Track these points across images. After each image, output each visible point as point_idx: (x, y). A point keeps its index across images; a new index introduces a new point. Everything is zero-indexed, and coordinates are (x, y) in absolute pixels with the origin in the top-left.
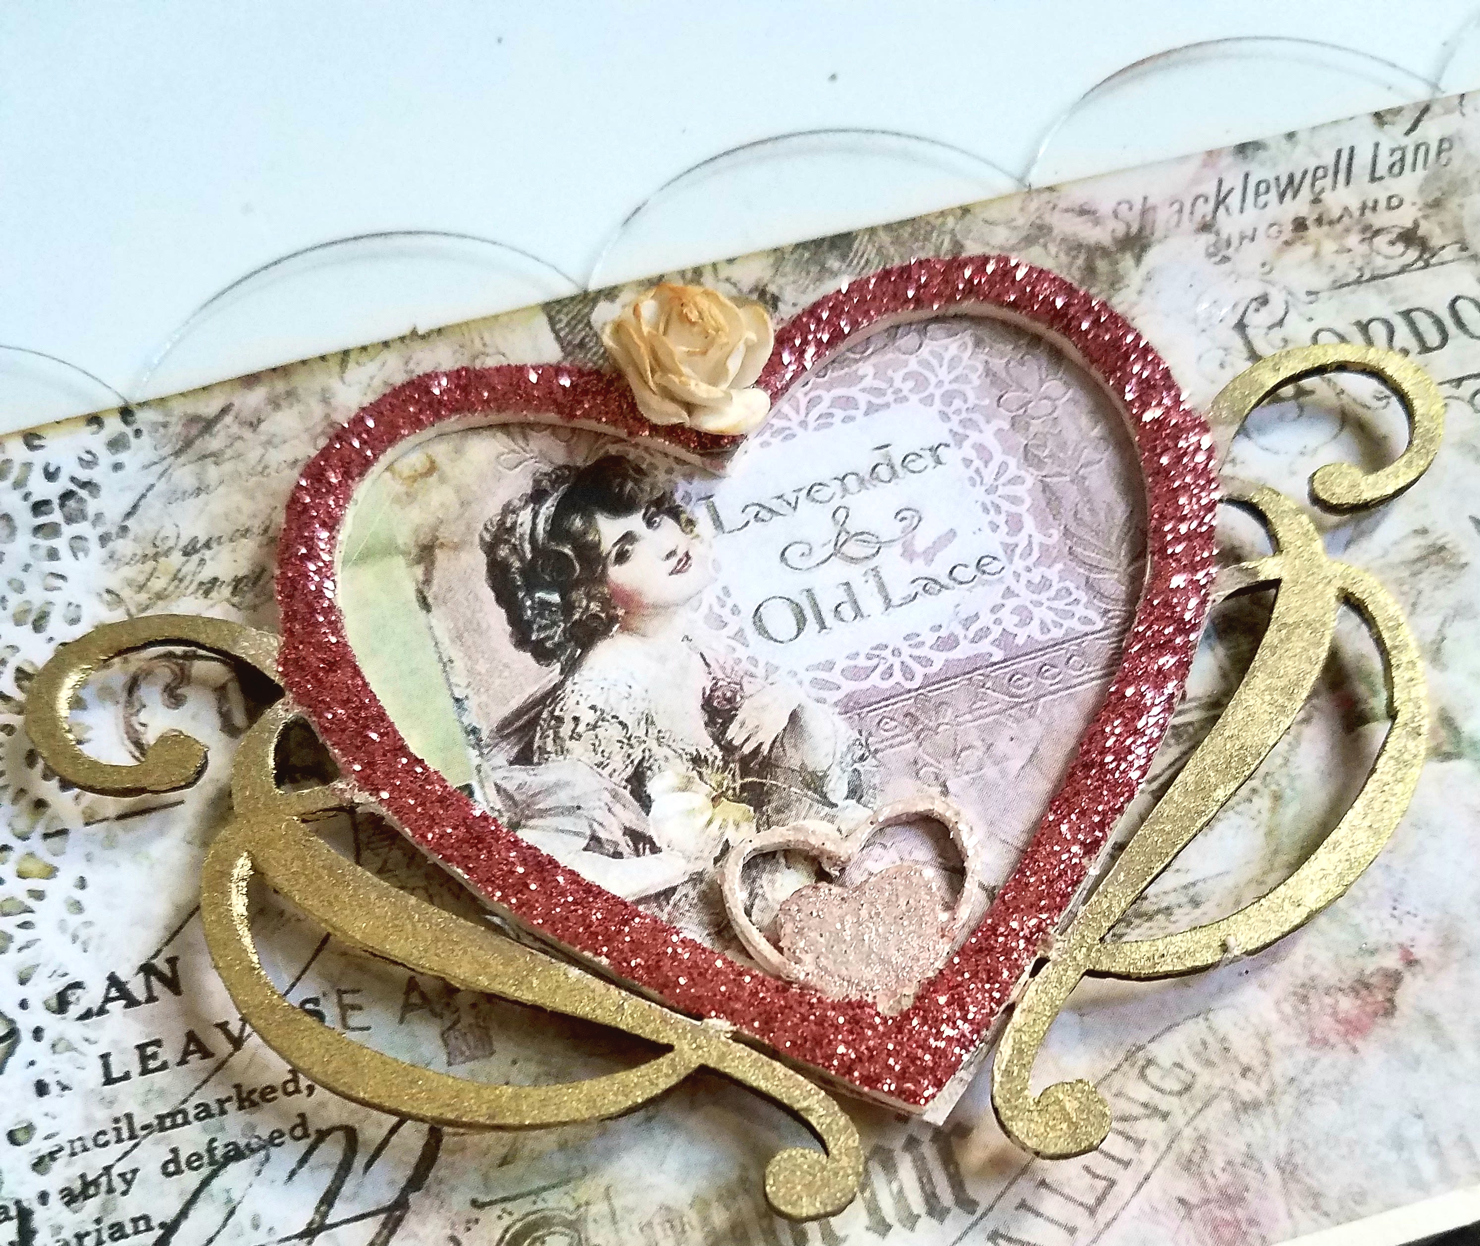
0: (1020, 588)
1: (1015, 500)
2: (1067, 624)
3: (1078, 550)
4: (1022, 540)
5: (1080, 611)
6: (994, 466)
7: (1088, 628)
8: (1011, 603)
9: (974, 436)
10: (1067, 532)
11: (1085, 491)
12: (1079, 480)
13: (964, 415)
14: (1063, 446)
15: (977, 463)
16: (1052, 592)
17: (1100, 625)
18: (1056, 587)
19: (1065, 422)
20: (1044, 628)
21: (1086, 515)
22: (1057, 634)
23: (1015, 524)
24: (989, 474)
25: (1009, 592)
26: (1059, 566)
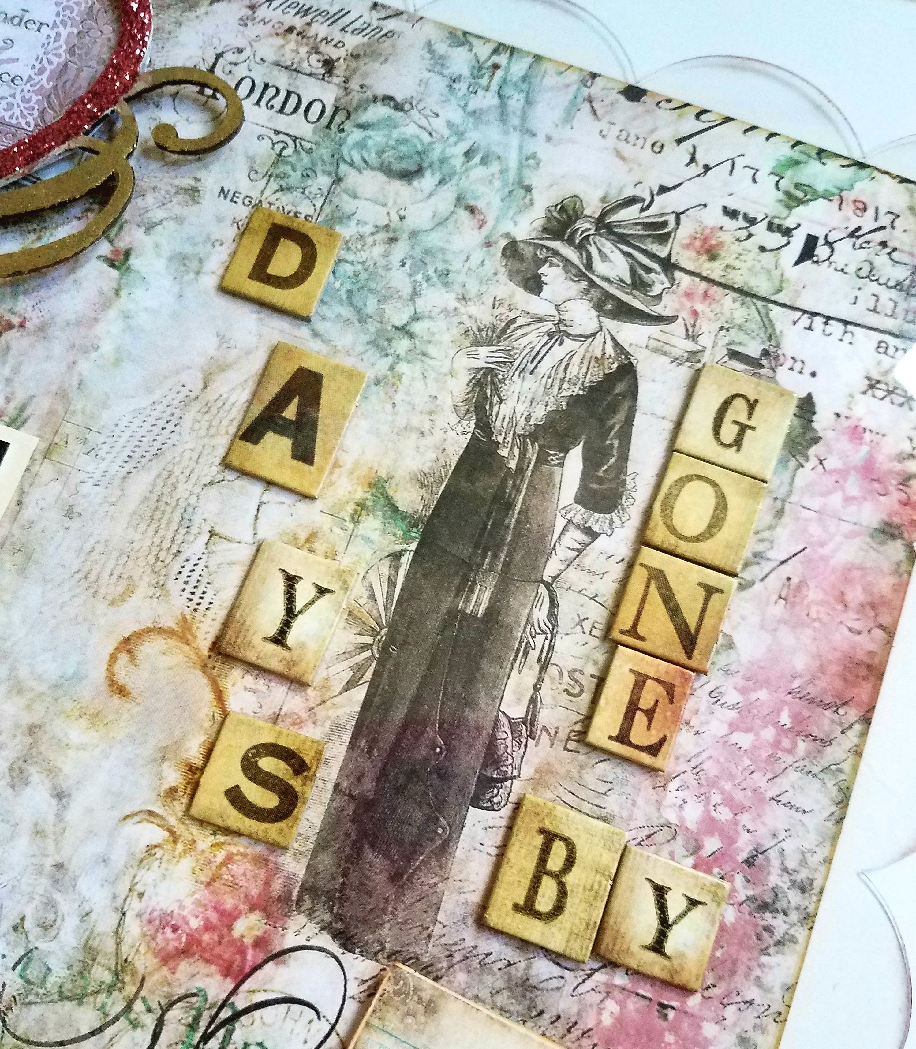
0: (18, 96)
1: (50, 62)
2: (21, 120)
4: (37, 78)
5: (30, 119)
6: (57, 44)
8: (10, 99)
10: (55, 88)
11: (77, 76)
12: (80, 70)
13: (66, 18)
14: (87, 53)
15: (52, 40)
16: (27, 105)
17: (31, 129)
18: (32, 104)
20: (11, 117)
21: (68, 85)
22: (14, 121)
24: (51, 46)
25: (14, 96)
26: (40, 98)
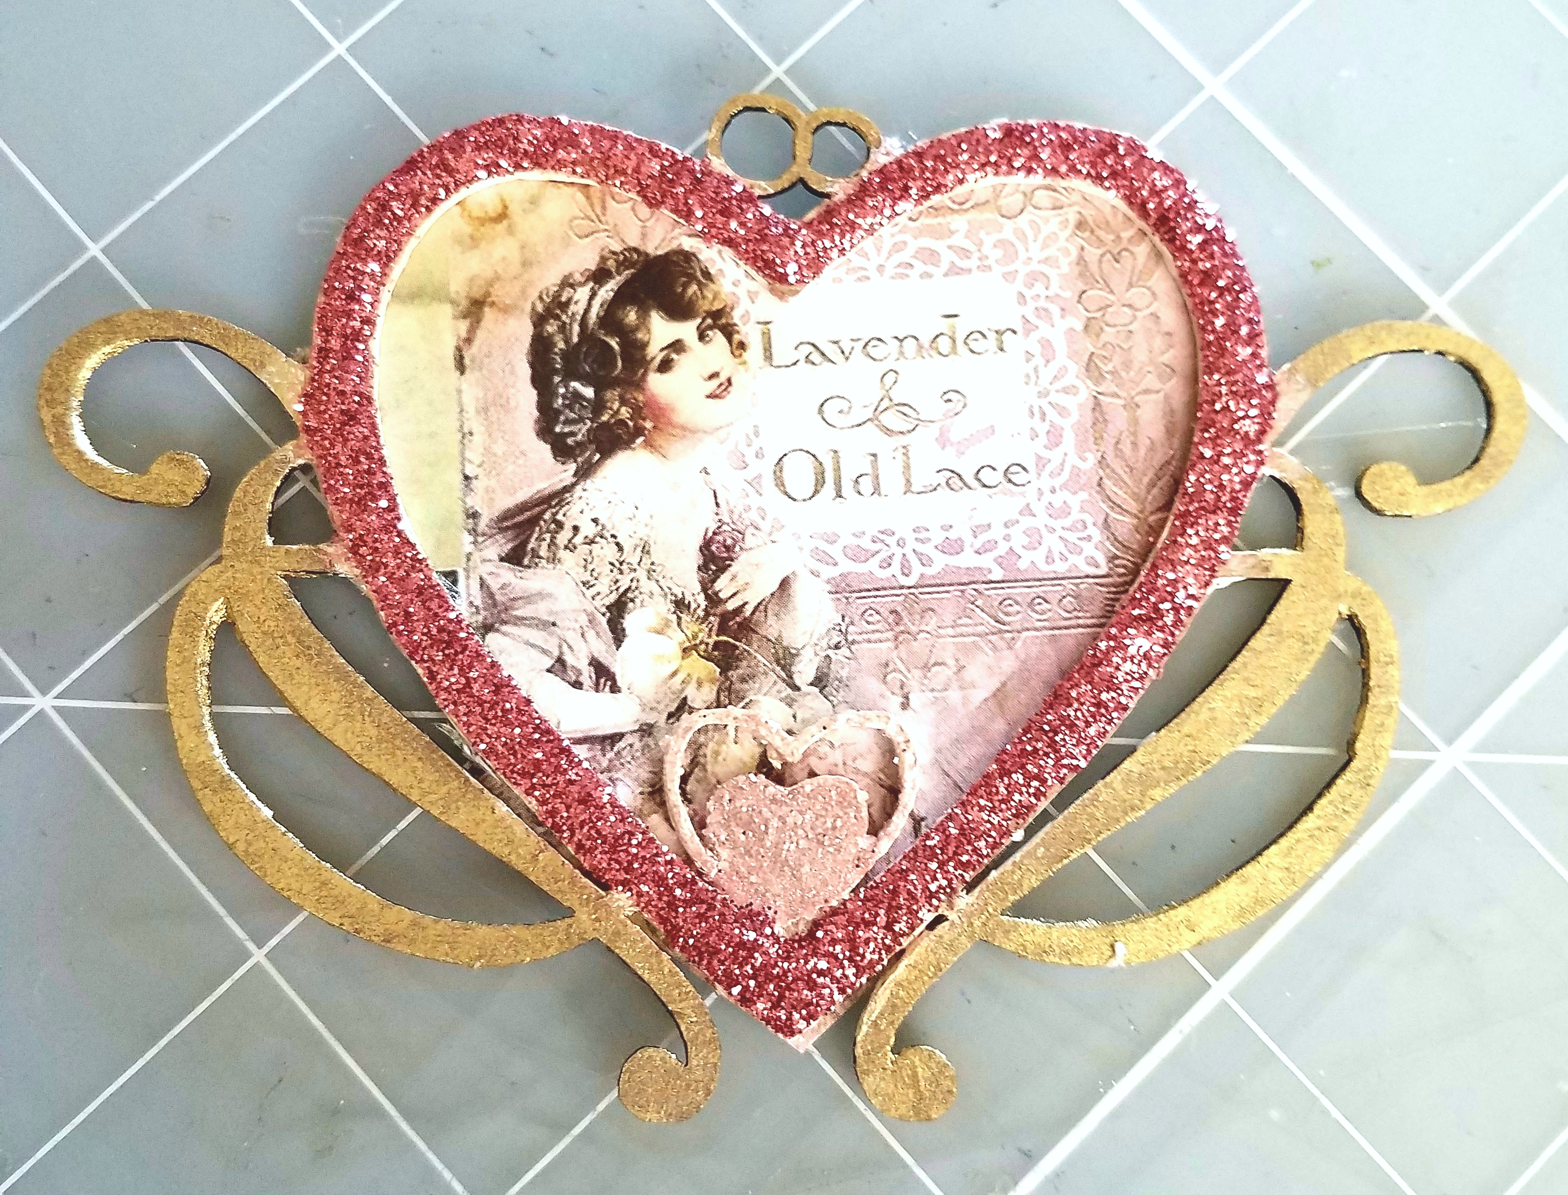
0: (1039, 508)
1: (1062, 411)
2: (1073, 559)
3: (1107, 483)
4: (1055, 456)
5: (1089, 549)
6: (1054, 367)
7: (1092, 571)
8: (1026, 522)
9: (1044, 330)
10: (1102, 462)
11: (1135, 421)
12: (1132, 406)
13: (1042, 303)
14: (1127, 365)
15: (1039, 360)
16: (1067, 522)
17: (1104, 570)
18: (1076, 515)
19: (1139, 338)
20: (1049, 559)
21: (1126, 447)
22: (1061, 568)
23: (1055, 438)
24: (1047, 374)
25: (1028, 510)
26: (1084, 495)
